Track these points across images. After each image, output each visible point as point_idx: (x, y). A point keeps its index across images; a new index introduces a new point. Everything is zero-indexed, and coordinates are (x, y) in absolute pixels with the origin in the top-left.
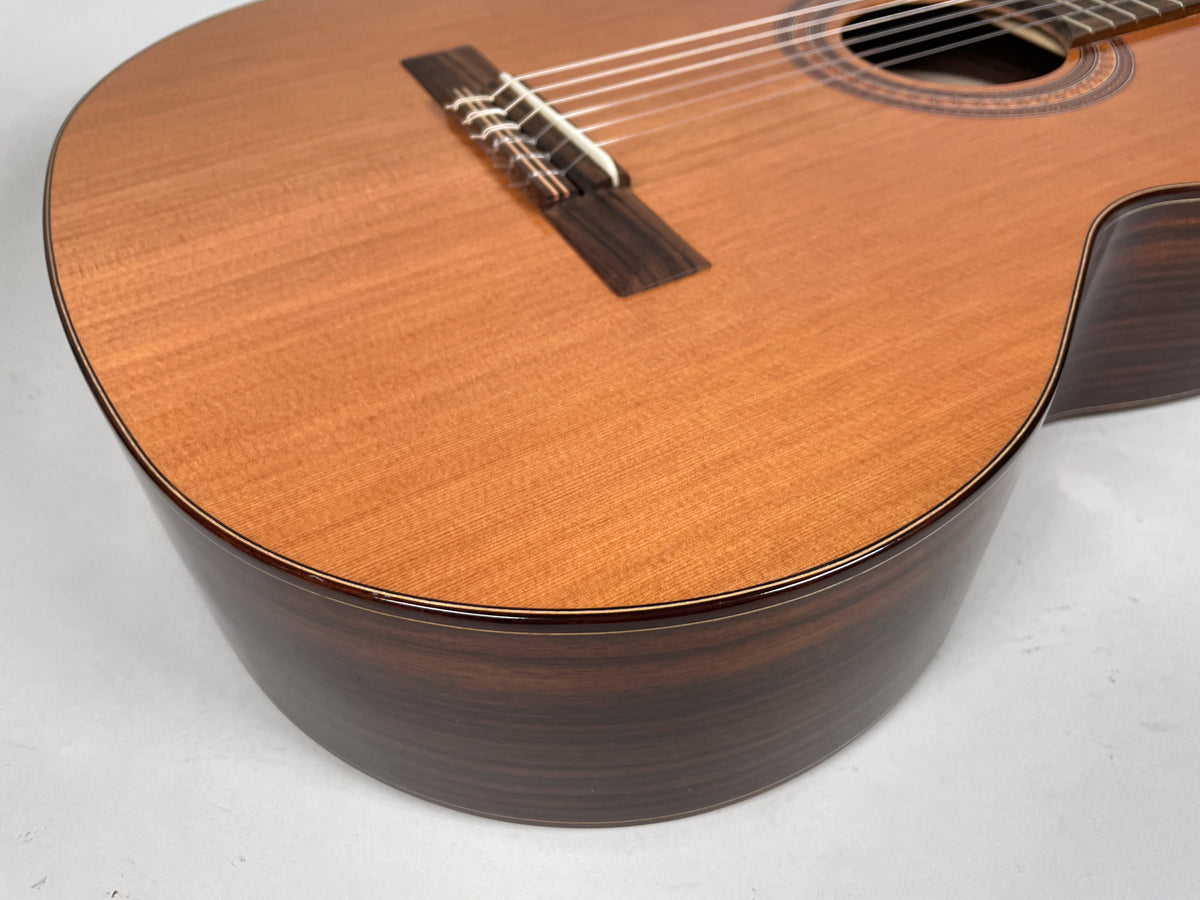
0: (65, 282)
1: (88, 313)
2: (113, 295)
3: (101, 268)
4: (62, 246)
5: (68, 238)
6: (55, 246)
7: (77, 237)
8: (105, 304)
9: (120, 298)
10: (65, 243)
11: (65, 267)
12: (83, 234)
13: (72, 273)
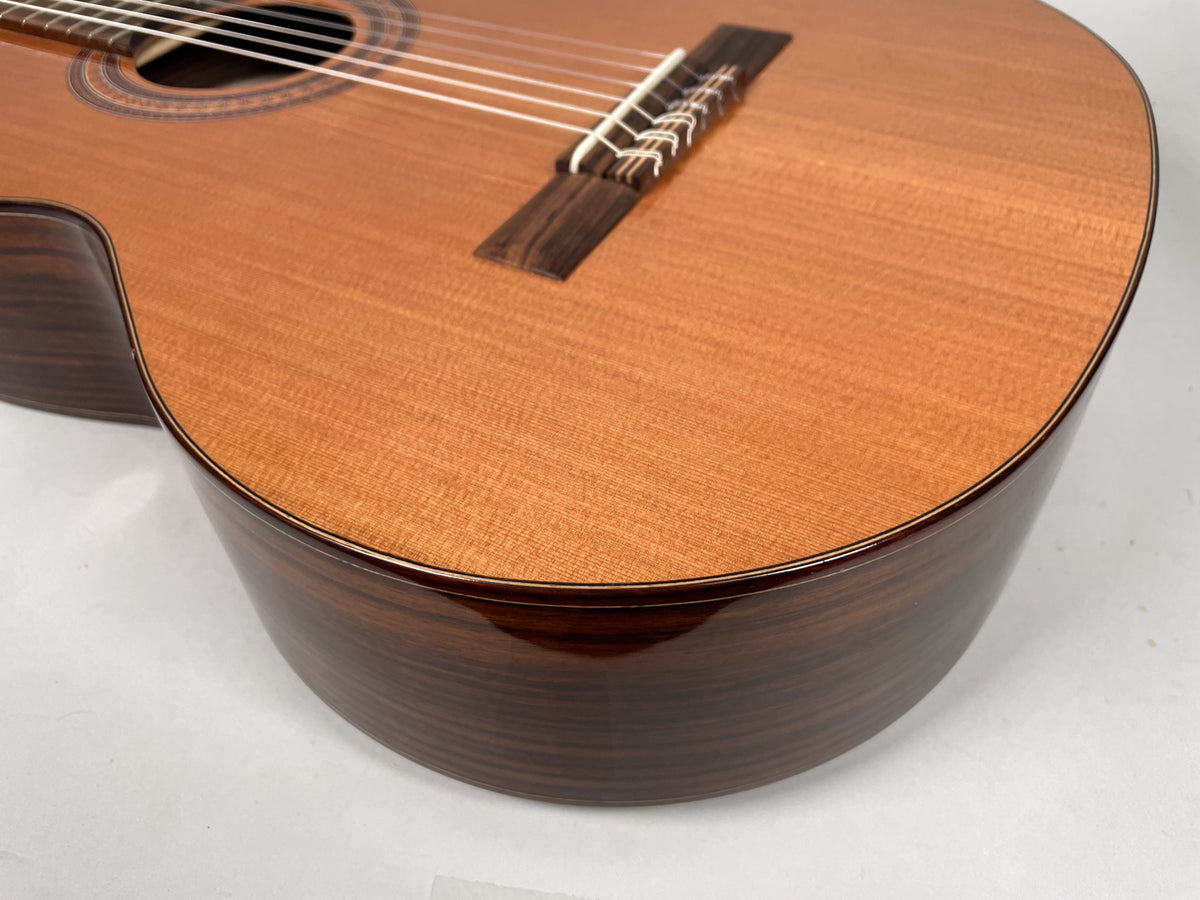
0: (1138, 234)
1: (1133, 197)
2: (1103, 200)
3: (1099, 228)
4: (1122, 269)
5: (1110, 274)
6: (1128, 273)
7: (1102, 270)
8: (1115, 197)
9: (1099, 195)
10: (1116, 270)
11: (1130, 247)
12: (1094, 270)
13: (1127, 238)
